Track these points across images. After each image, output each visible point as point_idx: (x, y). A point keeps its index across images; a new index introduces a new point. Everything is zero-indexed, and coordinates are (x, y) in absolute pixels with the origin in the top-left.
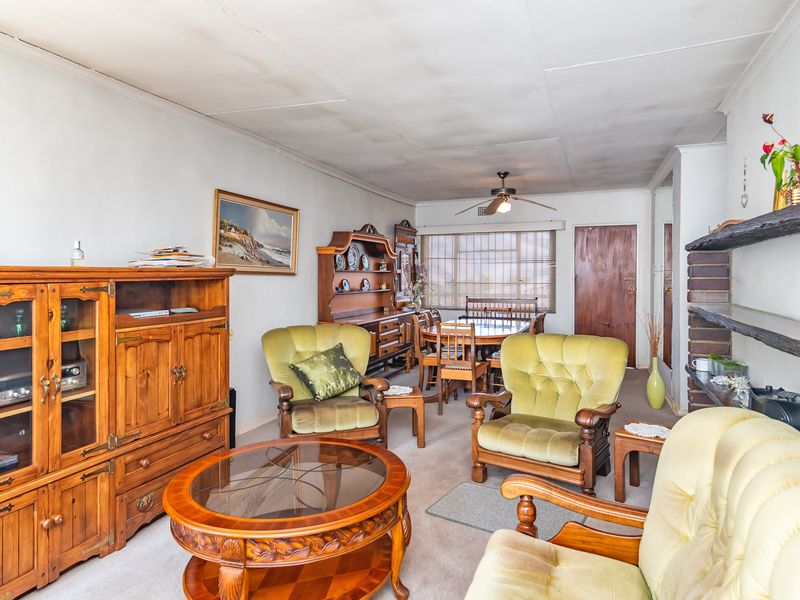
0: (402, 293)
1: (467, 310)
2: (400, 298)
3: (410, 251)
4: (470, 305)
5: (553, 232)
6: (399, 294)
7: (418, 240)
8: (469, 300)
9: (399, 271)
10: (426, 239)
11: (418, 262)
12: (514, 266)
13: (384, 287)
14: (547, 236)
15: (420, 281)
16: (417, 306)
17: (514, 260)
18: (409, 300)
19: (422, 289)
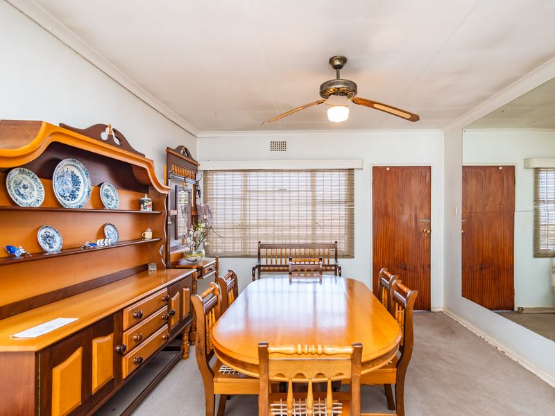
0: (179, 241)
1: (259, 256)
2: (175, 248)
3: (190, 187)
4: (263, 251)
5: (351, 171)
6: (173, 243)
7: (200, 176)
8: (261, 246)
9: (173, 213)
10: (209, 176)
11: (200, 202)
12: (310, 207)
13: (148, 235)
14: (343, 175)
15: (203, 225)
16: (199, 258)
17: (310, 200)
18: (187, 249)
19: (205, 235)
